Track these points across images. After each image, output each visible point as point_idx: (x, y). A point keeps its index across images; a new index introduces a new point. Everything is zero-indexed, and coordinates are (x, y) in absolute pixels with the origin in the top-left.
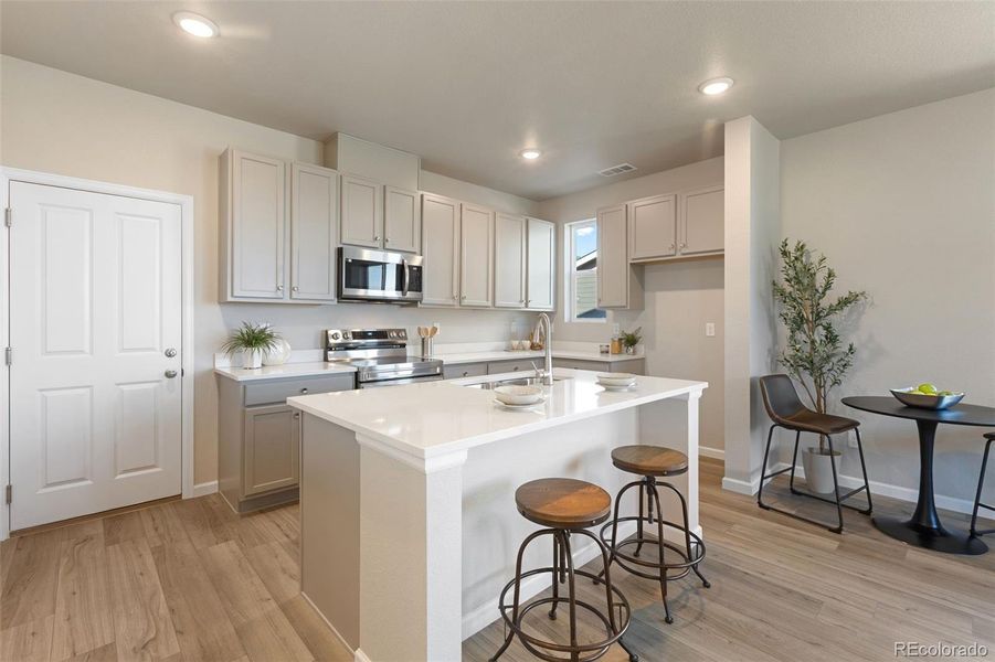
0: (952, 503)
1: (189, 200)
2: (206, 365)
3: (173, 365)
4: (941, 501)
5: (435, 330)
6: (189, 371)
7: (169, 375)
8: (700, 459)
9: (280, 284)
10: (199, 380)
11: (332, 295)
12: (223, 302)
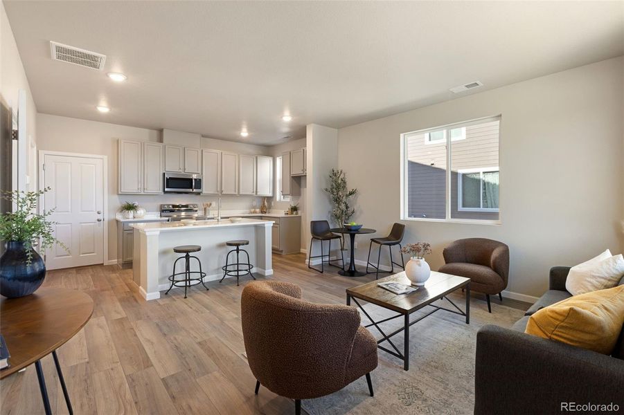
0: (360, 263)
1: (106, 157)
2: (112, 217)
3: (100, 217)
4: (357, 262)
5: (211, 204)
6: (106, 219)
7: (99, 220)
8: (273, 250)
9: (139, 187)
10: (110, 222)
11: (161, 191)
12: (118, 194)
